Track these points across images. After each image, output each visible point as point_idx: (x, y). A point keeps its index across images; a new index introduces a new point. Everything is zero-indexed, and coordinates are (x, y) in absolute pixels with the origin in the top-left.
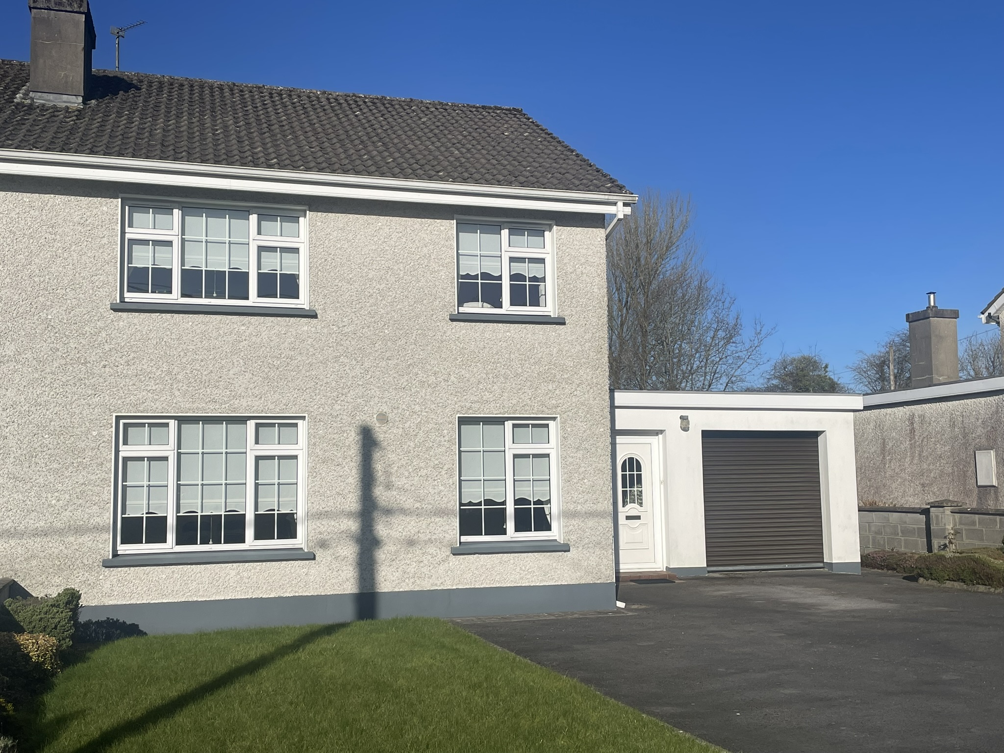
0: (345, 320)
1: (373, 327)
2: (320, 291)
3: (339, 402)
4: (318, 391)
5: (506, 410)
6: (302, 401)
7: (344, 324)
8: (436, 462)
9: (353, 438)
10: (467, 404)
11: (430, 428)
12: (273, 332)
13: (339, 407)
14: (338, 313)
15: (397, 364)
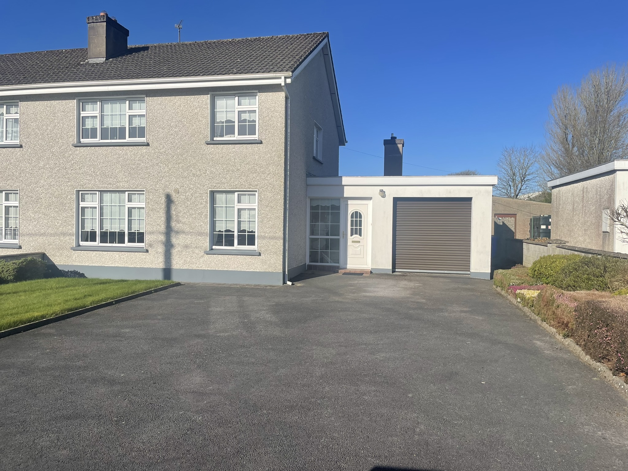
0: (161, 146)
1: (173, 149)
2: (151, 134)
3: (158, 184)
4: (149, 179)
5: (232, 187)
6: (144, 184)
7: (161, 148)
8: (200, 211)
9: (163, 200)
10: (214, 184)
11: (197, 195)
12: (132, 153)
13: (158, 186)
14: (158, 143)
15: (183, 166)
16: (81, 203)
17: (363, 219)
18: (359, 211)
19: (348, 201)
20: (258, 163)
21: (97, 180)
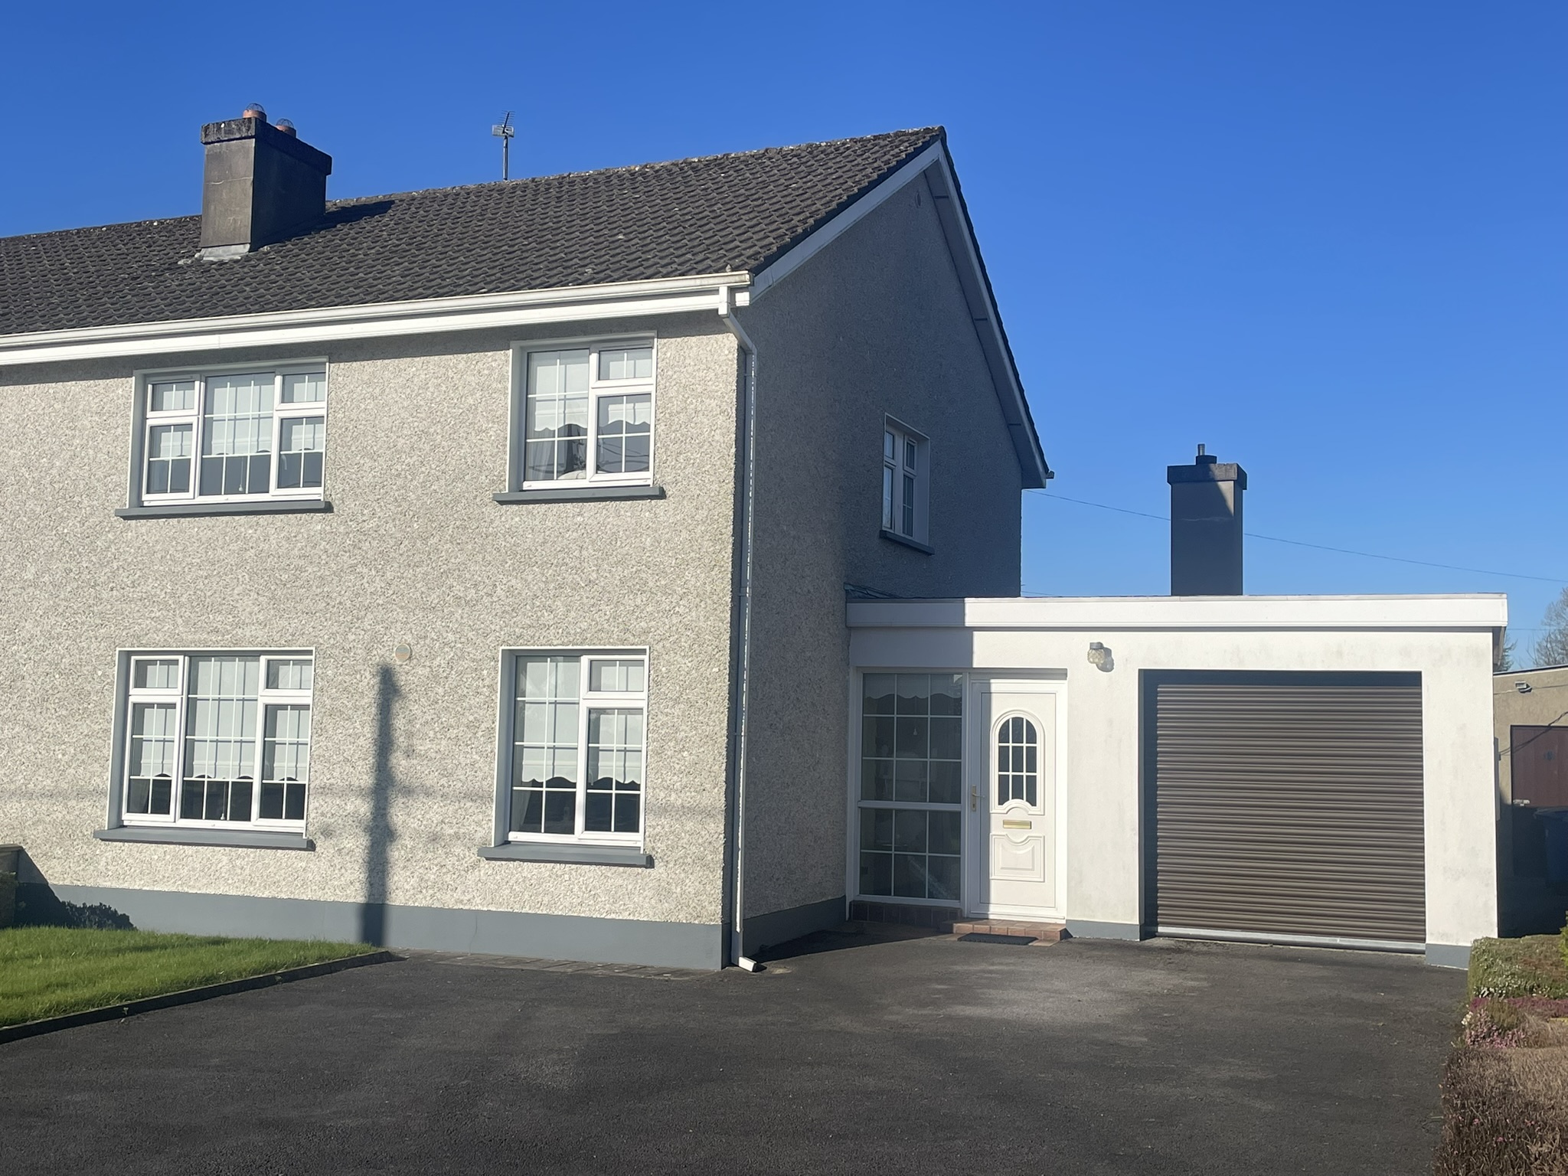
0: (365, 512)
1: (399, 520)
2: (338, 474)
3: (353, 630)
4: (328, 615)
5: (571, 639)
6: (311, 630)
7: (364, 518)
8: (471, 718)
9: (368, 684)
10: (517, 630)
11: (466, 666)
12: (282, 535)
13: (353, 637)
14: (357, 503)
15: (426, 574)
16: (132, 691)
17: (1039, 745)
18: (1025, 717)
19: (989, 683)
20: (650, 559)
21: (180, 621)
